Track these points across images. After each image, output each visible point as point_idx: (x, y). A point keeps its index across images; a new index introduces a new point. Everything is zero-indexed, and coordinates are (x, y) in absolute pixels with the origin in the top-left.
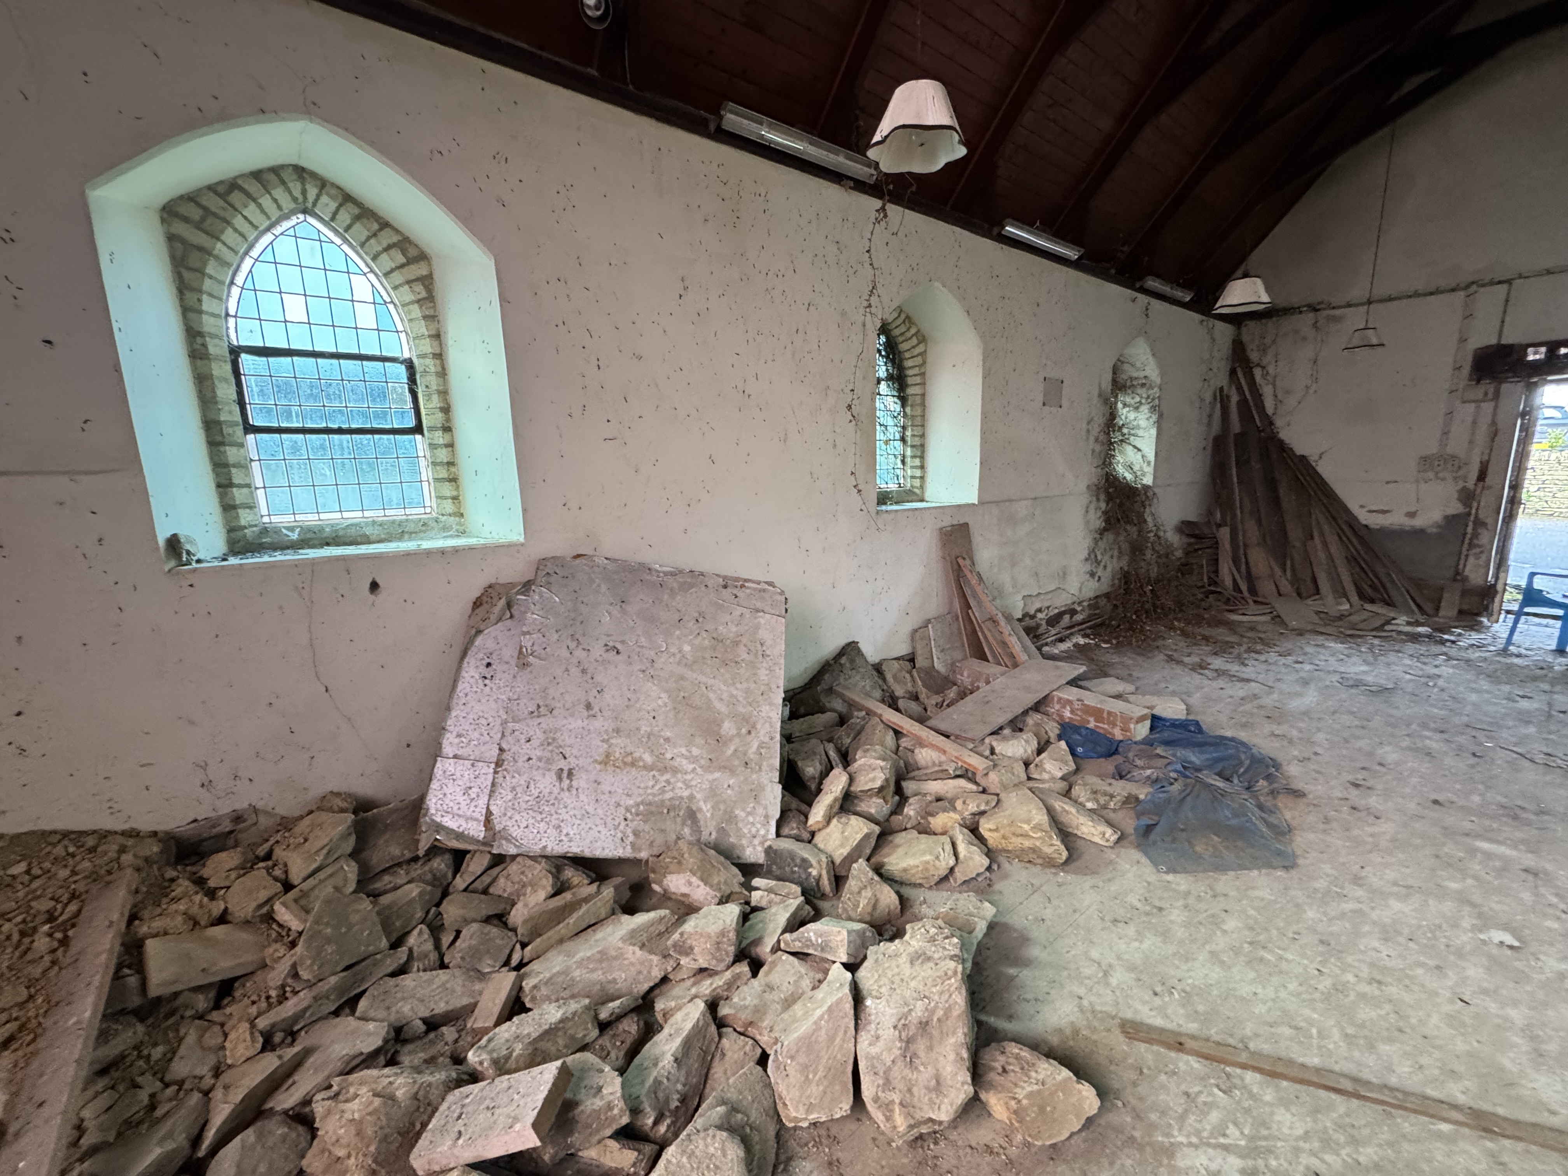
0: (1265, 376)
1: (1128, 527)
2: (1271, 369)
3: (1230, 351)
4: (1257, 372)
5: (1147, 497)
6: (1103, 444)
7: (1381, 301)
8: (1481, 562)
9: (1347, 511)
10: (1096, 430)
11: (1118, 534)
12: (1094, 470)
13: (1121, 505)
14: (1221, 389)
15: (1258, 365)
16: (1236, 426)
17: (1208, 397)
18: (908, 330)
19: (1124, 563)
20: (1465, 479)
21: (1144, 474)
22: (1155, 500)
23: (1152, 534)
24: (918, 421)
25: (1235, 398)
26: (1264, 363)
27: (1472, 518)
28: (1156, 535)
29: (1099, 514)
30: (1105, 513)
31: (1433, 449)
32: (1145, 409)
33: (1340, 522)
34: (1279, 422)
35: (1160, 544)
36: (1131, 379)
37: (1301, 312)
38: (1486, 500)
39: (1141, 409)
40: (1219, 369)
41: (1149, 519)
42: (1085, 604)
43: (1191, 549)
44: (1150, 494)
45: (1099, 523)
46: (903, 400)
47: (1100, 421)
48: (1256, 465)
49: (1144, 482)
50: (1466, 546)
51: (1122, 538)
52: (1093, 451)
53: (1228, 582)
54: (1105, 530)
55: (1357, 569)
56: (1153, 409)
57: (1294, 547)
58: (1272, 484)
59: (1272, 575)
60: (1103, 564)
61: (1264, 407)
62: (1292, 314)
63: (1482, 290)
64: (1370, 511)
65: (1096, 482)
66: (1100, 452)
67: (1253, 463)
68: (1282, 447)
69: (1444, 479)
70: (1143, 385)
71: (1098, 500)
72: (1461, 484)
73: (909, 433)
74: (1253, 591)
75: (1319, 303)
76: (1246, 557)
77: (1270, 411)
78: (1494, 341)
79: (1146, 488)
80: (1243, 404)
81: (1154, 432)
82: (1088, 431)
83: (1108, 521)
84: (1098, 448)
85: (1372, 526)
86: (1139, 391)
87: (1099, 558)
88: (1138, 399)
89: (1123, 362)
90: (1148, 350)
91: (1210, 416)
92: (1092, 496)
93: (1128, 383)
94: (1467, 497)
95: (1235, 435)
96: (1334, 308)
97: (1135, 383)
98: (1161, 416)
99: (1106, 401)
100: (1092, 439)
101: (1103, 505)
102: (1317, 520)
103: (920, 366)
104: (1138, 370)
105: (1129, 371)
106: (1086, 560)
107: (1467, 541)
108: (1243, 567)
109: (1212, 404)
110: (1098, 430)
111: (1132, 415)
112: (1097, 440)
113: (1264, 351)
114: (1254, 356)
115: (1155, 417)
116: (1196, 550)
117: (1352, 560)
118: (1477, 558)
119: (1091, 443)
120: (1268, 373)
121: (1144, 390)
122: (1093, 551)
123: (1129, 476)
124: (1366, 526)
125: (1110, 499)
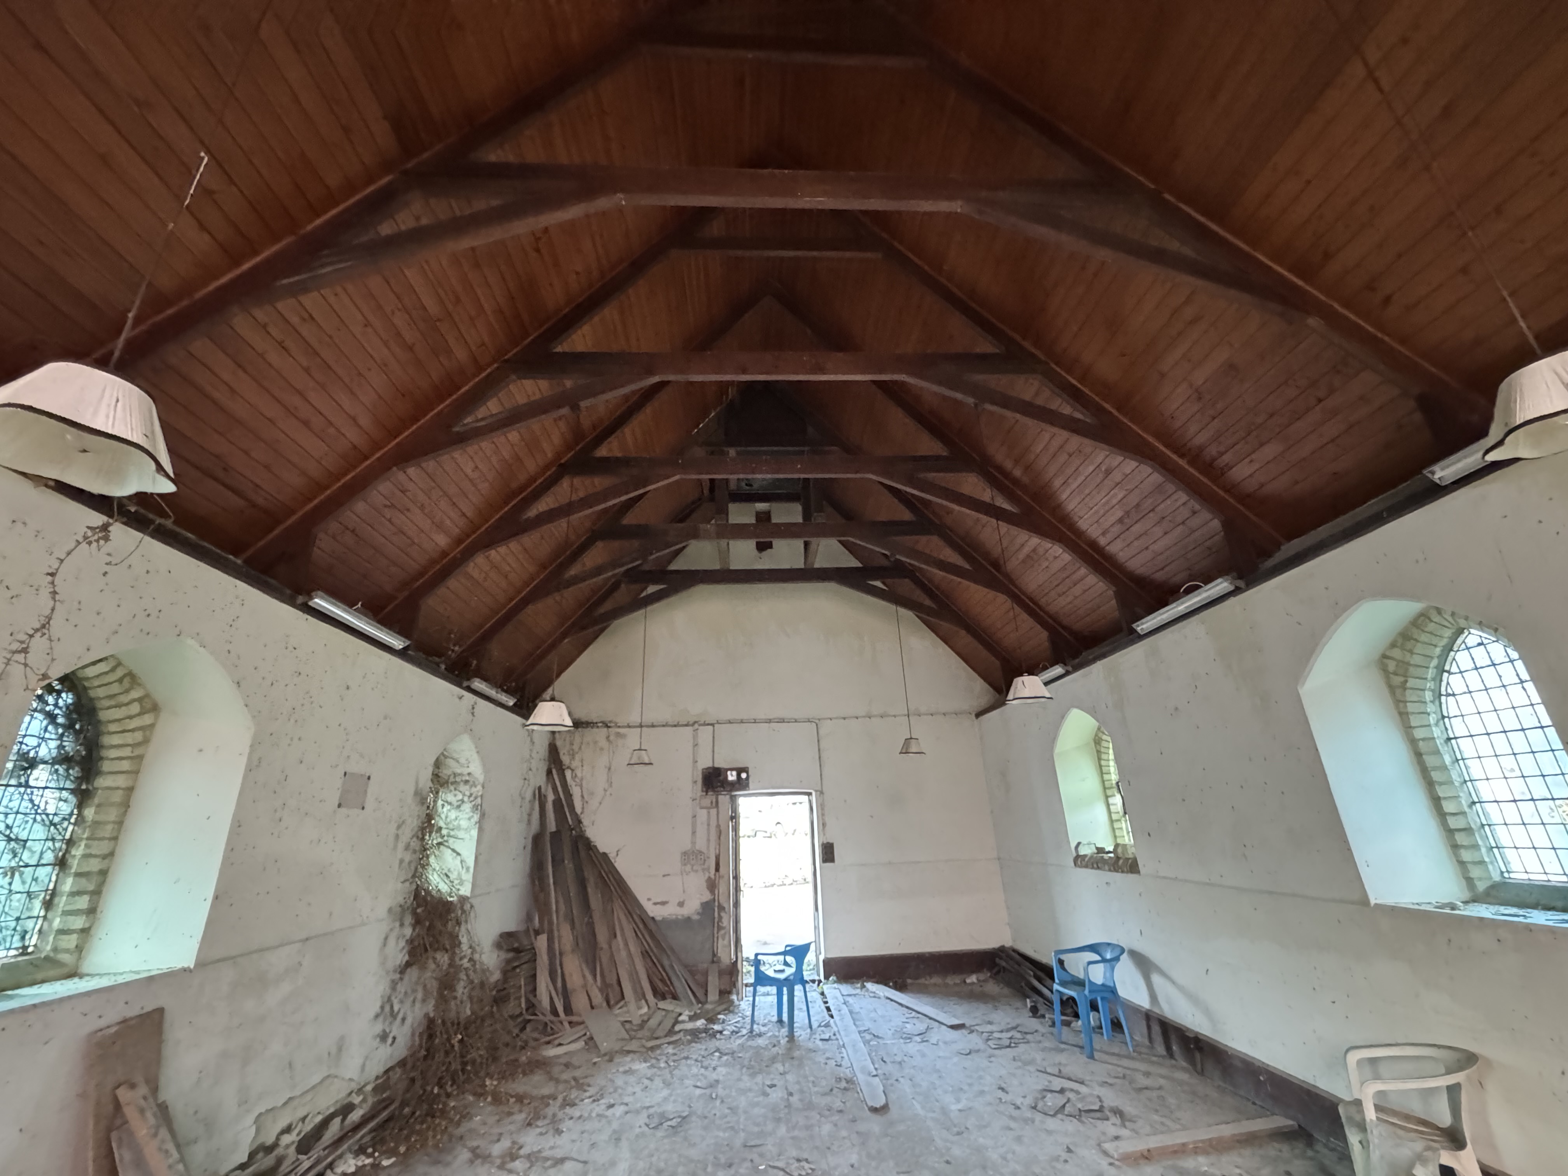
0: (574, 777)
1: (438, 955)
2: (579, 773)
3: (547, 754)
4: (568, 774)
5: (464, 911)
6: (415, 852)
7: (648, 726)
8: (726, 942)
9: (640, 906)
10: (407, 833)
11: (423, 968)
12: (400, 885)
13: (429, 929)
14: (540, 788)
15: (569, 768)
16: (552, 826)
17: (528, 795)
18: (127, 691)
19: (430, 1008)
20: (708, 869)
21: (461, 883)
22: (472, 914)
23: (466, 960)
24: (107, 831)
25: (551, 797)
26: (573, 767)
27: (716, 904)
28: (471, 960)
29: (402, 943)
30: (410, 941)
31: (688, 846)
32: (467, 807)
33: (635, 917)
34: (586, 821)
35: (475, 971)
36: (455, 775)
37: (598, 727)
38: (722, 888)
39: (463, 807)
40: (537, 769)
41: (464, 940)
42: (369, 1088)
43: (509, 968)
44: (467, 907)
45: (402, 957)
46: (83, 796)
47: (413, 824)
48: (569, 864)
49: (462, 892)
50: (716, 929)
51: (428, 974)
52: (401, 861)
53: (546, 1003)
54: (408, 965)
55: (651, 964)
56: (475, 808)
57: (602, 949)
58: (582, 884)
59: (585, 986)
60: (400, 1016)
61: (574, 808)
62: (592, 728)
63: (701, 728)
64: (655, 904)
65: (402, 902)
66: (410, 863)
67: (566, 862)
68: (589, 845)
69: (697, 871)
70: (466, 782)
71: (402, 925)
72: (707, 875)
73: (78, 852)
74: (568, 1010)
75: (610, 722)
76: (562, 968)
77: (578, 810)
78: (710, 765)
79: (463, 899)
80: (557, 803)
81: (474, 833)
82: (397, 836)
83: (411, 953)
84: (408, 857)
85: (658, 918)
86: (462, 787)
87: (396, 1008)
88: (460, 797)
89: (446, 757)
90: (473, 747)
91: (530, 815)
92: (394, 921)
93: (452, 779)
94: (712, 886)
95: (551, 833)
96: (619, 727)
97: (458, 779)
98: (483, 816)
99: (423, 801)
100: (401, 846)
101: (408, 932)
102: (619, 918)
103: (139, 744)
104: (462, 766)
105: (451, 768)
106: (377, 1016)
107: (716, 925)
108: (559, 984)
109: (532, 802)
110: (410, 835)
111: (453, 814)
112: (407, 847)
113: (573, 756)
114: (565, 759)
115: (476, 818)
116: (515, 968)
117: (646, 954)
118: (723, 940)
119: (400, 853)
120: (576, 776)
121: (467, 787)
122: (389, 999)
123: (444, 888)
124: (653, 918)
125: (417, 922)
